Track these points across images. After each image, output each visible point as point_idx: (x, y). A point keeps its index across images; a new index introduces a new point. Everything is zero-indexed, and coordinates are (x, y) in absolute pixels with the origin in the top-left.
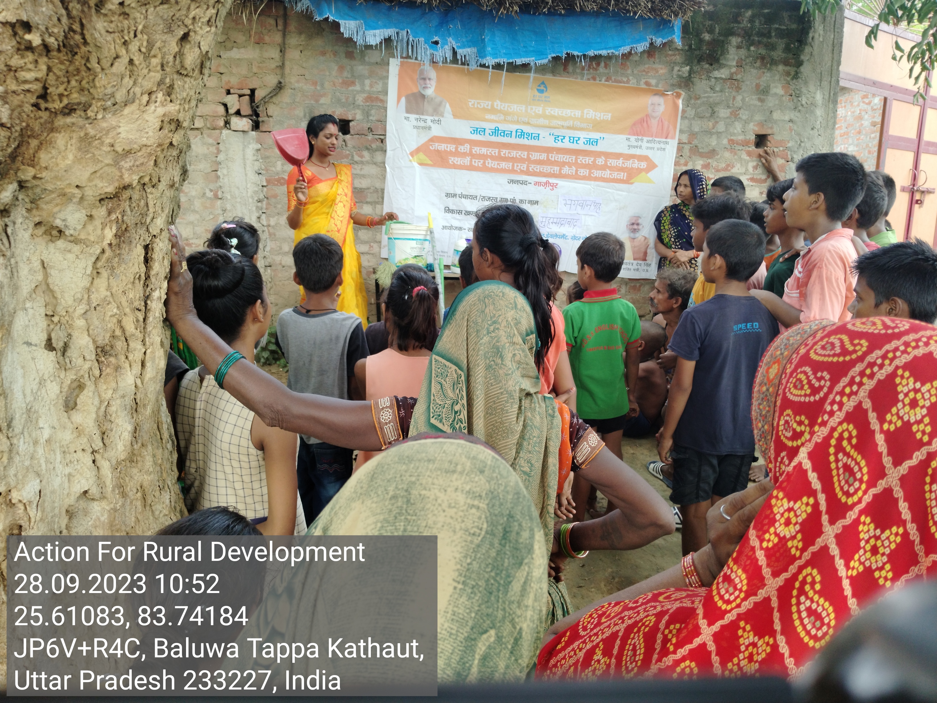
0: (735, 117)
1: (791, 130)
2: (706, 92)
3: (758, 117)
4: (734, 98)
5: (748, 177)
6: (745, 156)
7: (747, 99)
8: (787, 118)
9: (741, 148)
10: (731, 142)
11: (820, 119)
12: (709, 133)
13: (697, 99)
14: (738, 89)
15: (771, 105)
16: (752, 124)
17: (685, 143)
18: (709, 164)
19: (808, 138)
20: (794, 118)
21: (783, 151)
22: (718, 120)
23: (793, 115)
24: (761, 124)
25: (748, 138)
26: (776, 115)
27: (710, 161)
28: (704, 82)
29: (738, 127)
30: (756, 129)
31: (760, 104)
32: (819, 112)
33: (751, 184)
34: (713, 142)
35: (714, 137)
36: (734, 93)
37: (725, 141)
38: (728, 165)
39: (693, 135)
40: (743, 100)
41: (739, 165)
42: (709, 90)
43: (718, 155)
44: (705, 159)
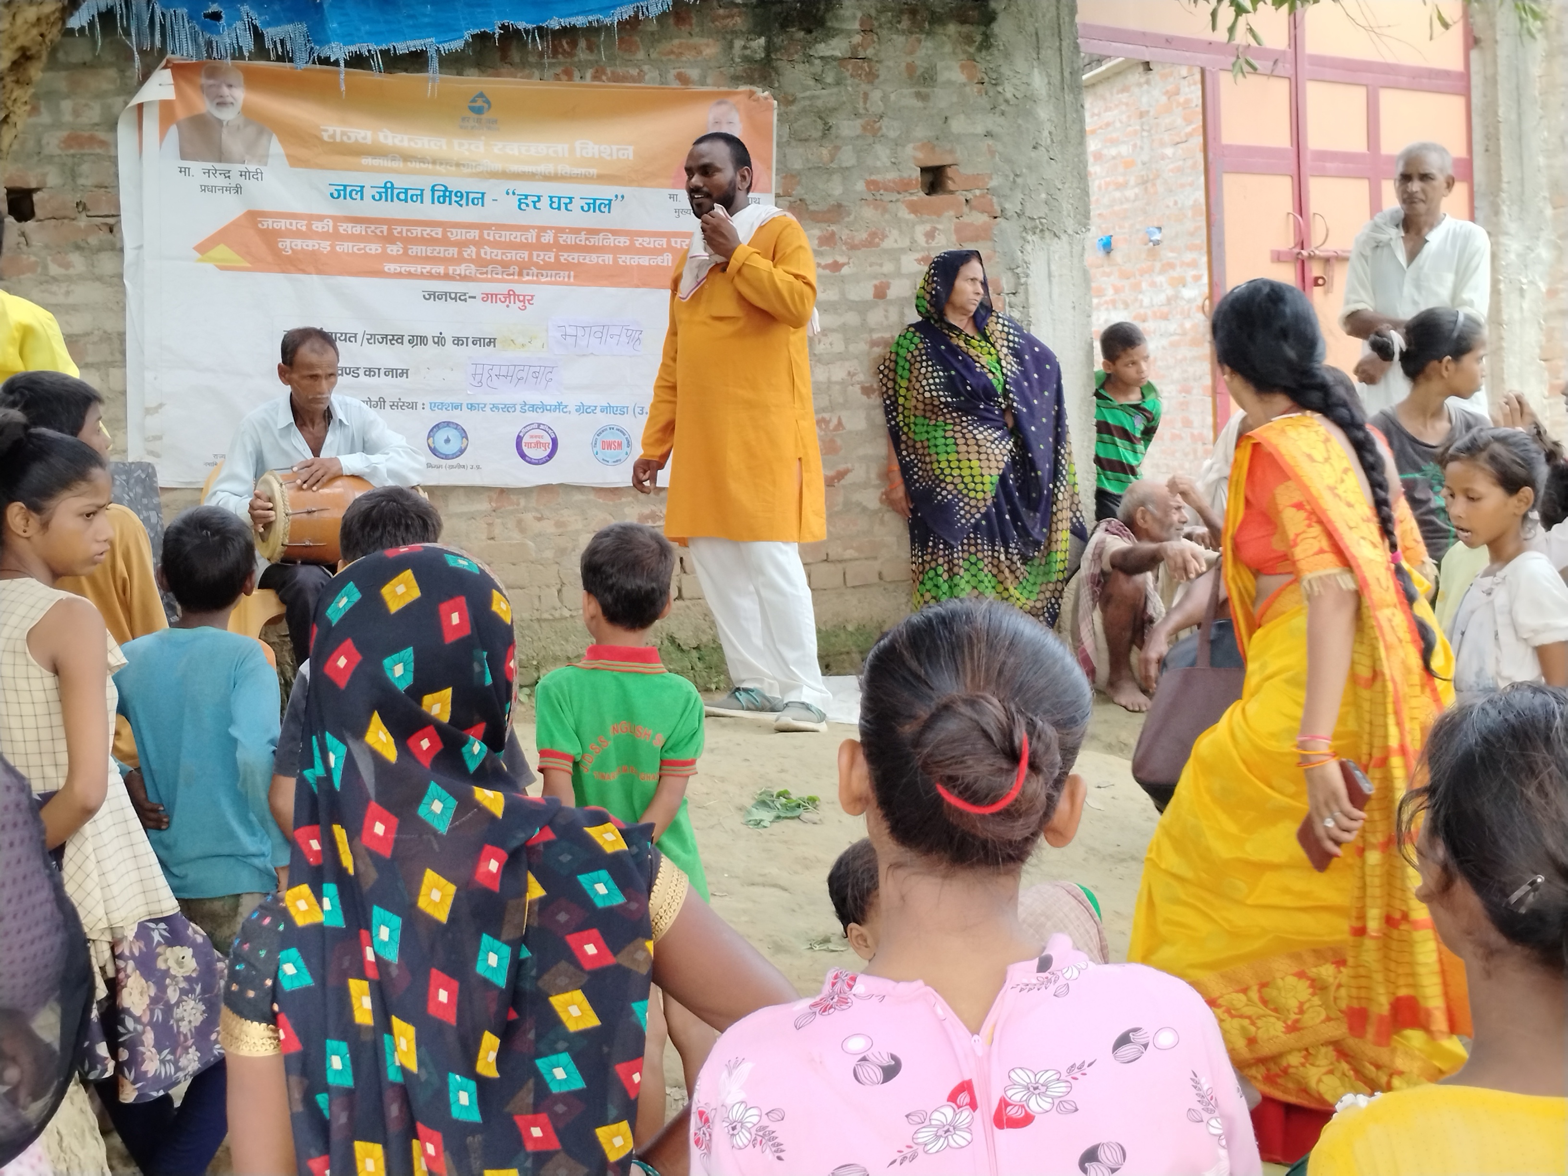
0: (874, 136)
1: (992, 153)
2: (807, 88)
3: (921, 132)
4: (866, 96)
5: (918, 255)
6: (904, 213)
7: (893, 97)
8: (980, 129)
9: (894, 196)
10: (873, 186)
11: (1048, 127)
12: (824, 170)
13: (790, 103)
14: (872, 77)
15: (943, 104)
16: (911, 145)
18: (833, 234)
19: (1029, 168)
20: (996, 130)
21: (983, 196)
22: (839, 143)
23: (991, 122)
24: (929, 146)
25: (905, 175)
26: (958, 125)
27: (833, 228)
28: (800, 67)
29: (882, 154)
30: (920, 155)
31: (920, 104)
32: (1044, 113)
34: (836, 188)
35: (837, 178)
36: (864, 87)
37: (860, 186)
38: (873, 234)
39: (791, 178)
40: (885, 98)
41: (895, 233)
42: (812, 83)
43: (849, 214)
44: (824, 225)
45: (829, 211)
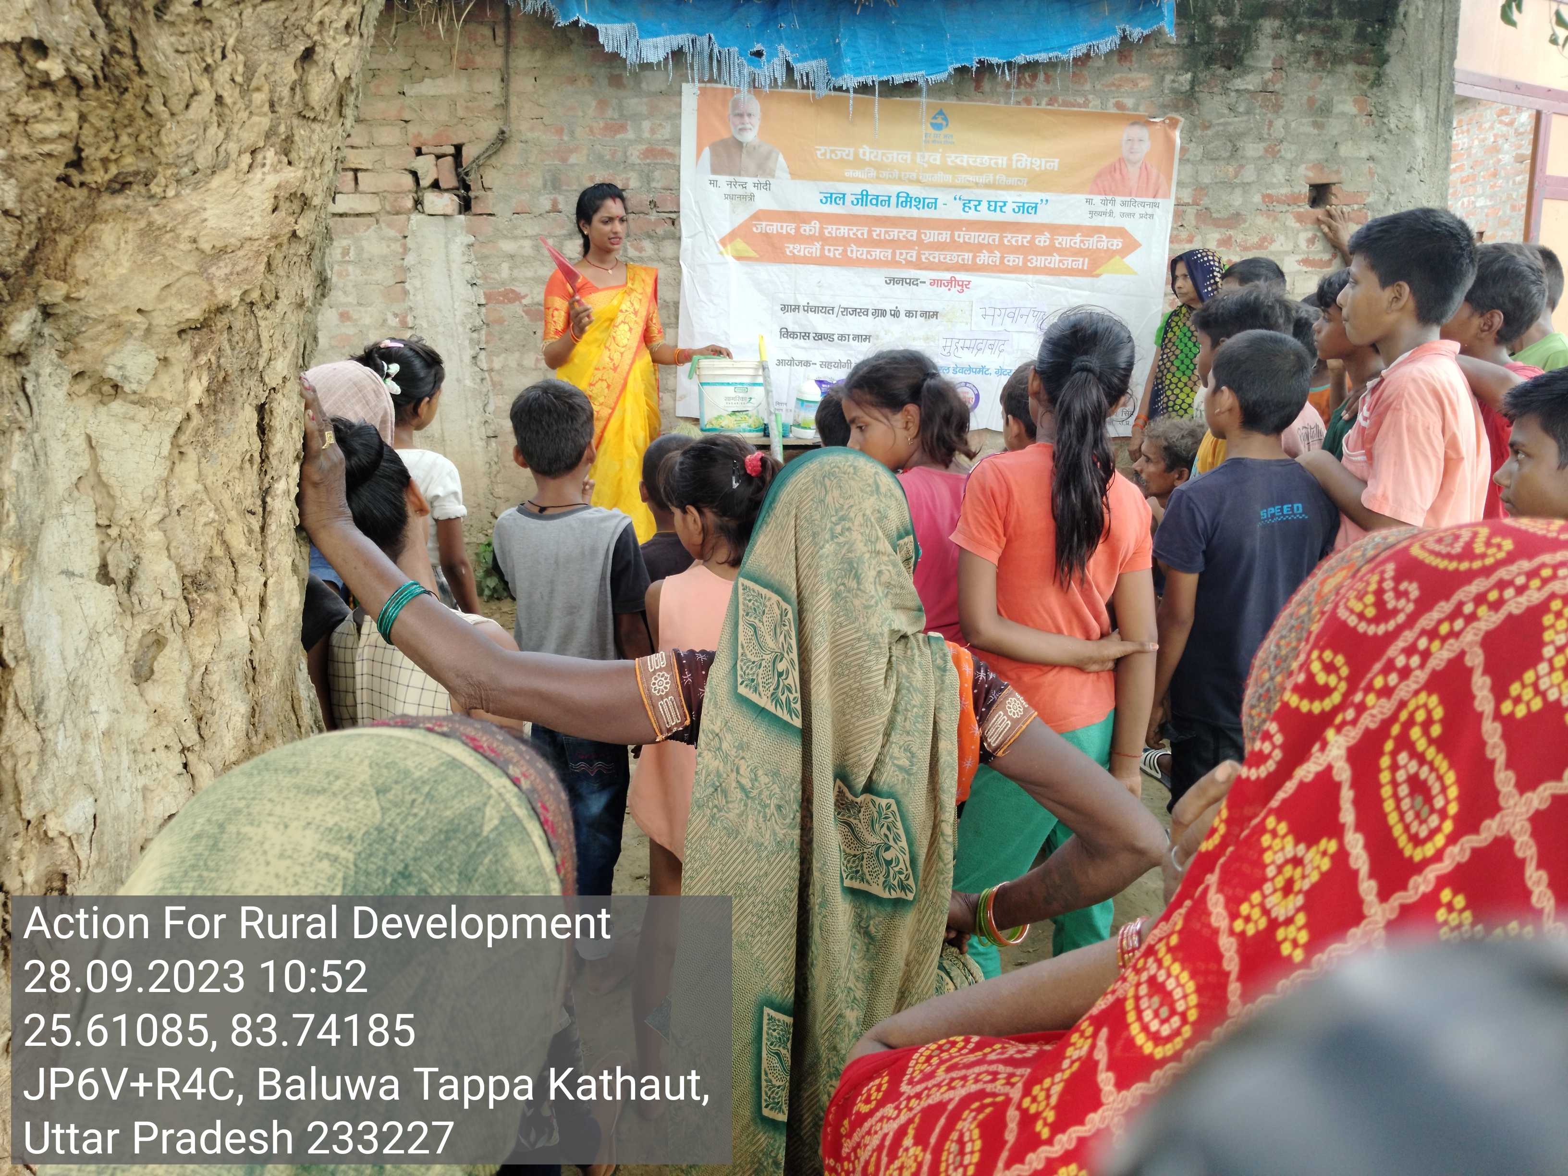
0: (1274, 157)
1: (1372, 174)
2: (1222, 116)
3: (1314, 155)
4: (1271, 123)
5: (1299, 258)
6: (1292, 222)
7: (1293, 125)
8: (1364, 154)
9: (1285, 208)
10: (1268, 199)
11: (1422, 153)
12: (1229, 185)
13: (1207, 128)
14: (1277, 108)
15: (1335, 132)
16: (1303, 166)
17: (1188, 204)
18: (1230, 237)
19: (1403, 187)
20: (1377, 154)
21: (1360, 210)
22: (1243, 162)
23: (1374, 148)
24: (1319, 166)
25: (1296, 190)
26: (1345, 150)
27: (1231, 232)
28: (1218, 98)
29: (1279, 172)
30: (1310, 174)
31: (1316, 131)
32: (1420, 142)
33: (1305, 269)
34: (1237, 200)
35: (1238, 192)
36: (1270, 116)
37: (1257, 198)
38: (1264, 239)
39: (1200, 189)
40: (1286, 126)
41: (1282, 238)
42: (1226, 111)
43: (1245, 221)
44: (1223, 230)
45: (1229, 218)
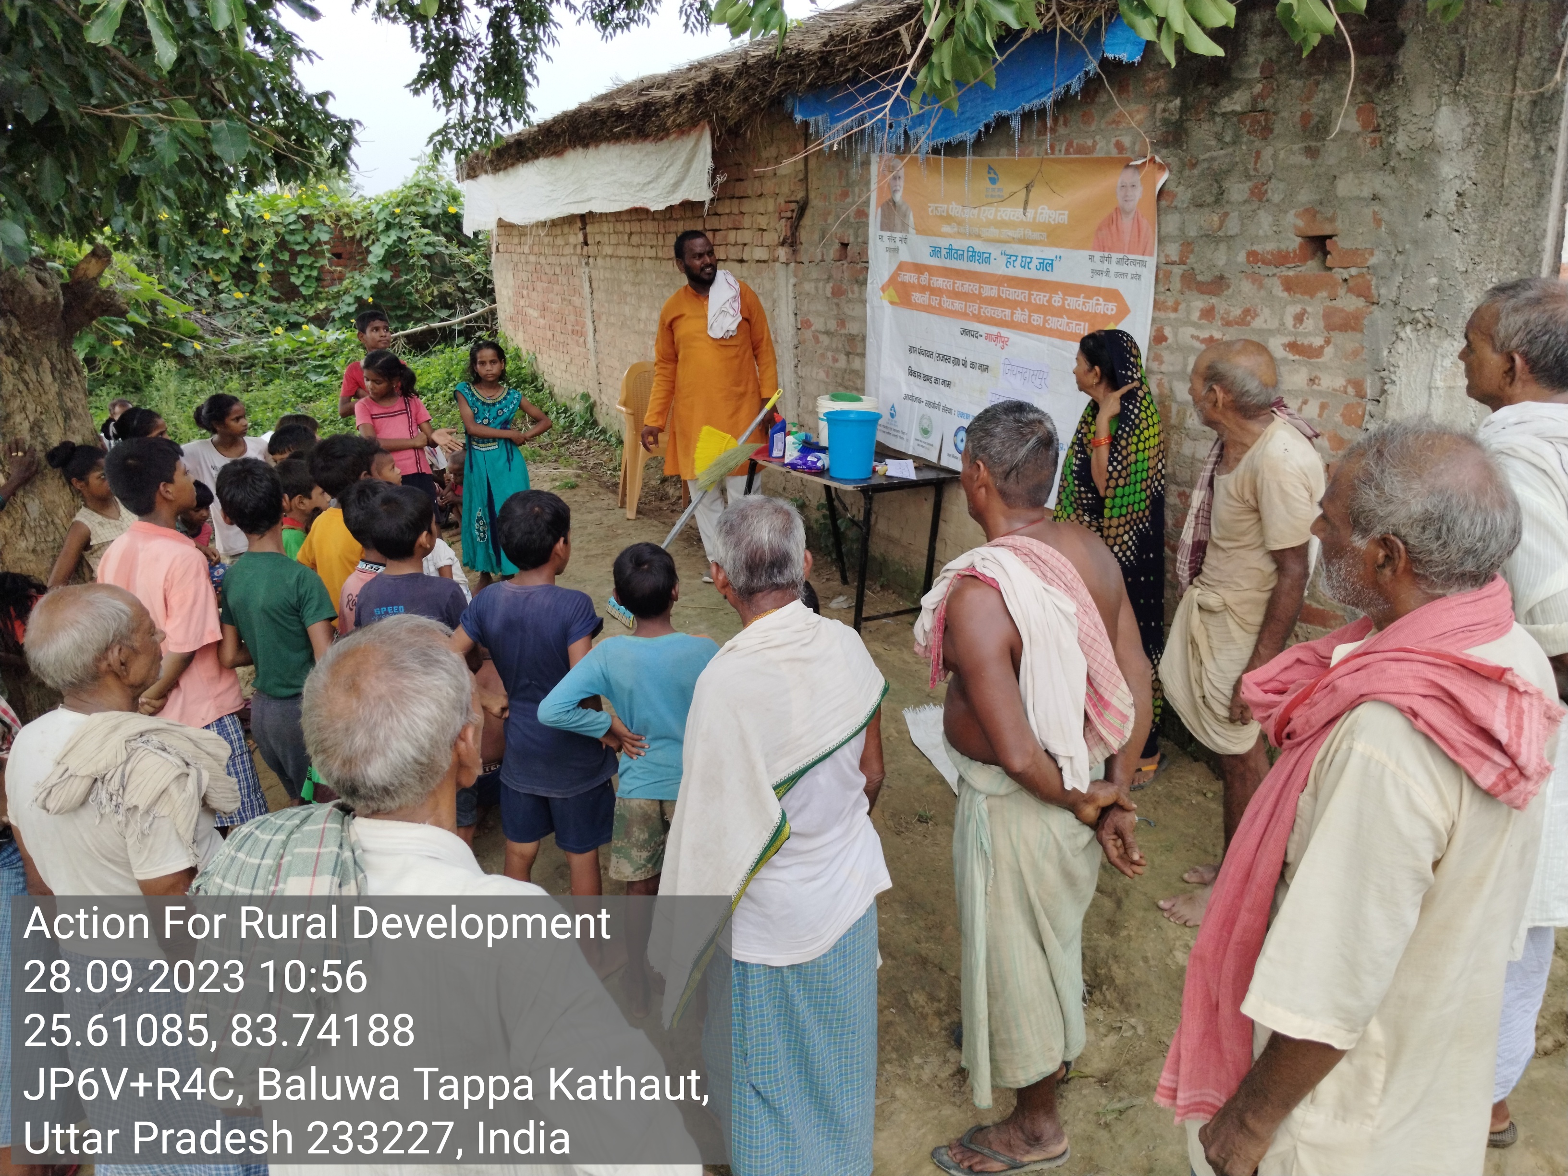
0: (1260, 200)
1: (1378, 221)
2: (1209, 149)
3: (1305, 196)
4: (1258, 153)
5: (1286, 340)
6: (1279, 291)
7: (1282, 155)
8: (1366, 193)
9: (1272, 270)
10: (1253, 256)
12: (1212, 238)
13: (1194, 166)
14: (1266, 132)
15: (1332, 161)
16: (1292, 212)
17: (1173, 263)
18: (1212, 308)
19: (1415, 242)
20: (1384, 192)
21: (1360, 275)
22: (1228, 208)
24: (1311, 213)
25: (1283, 247)
26: (1345, 187)
27: (1214, 300)
28: (1205, 126)
29: (1265, 219)
30: (1300, 223)
31: (1308, 162)
33: (1291, 357)
34: (1220, 258)
35: (1223, 247)
36: (1258, 144)
37: (1241, 257)
38: (1246, 312)
39: (1187, 246)
40: (1275, 156)
41: (1266, 311)
42: (1213, 143)
43: (1229, 287)
45: (1212, 282)
